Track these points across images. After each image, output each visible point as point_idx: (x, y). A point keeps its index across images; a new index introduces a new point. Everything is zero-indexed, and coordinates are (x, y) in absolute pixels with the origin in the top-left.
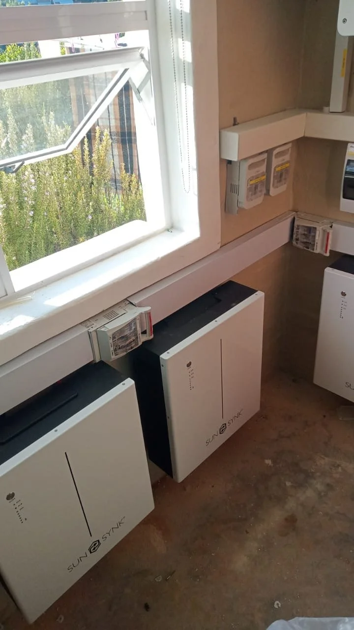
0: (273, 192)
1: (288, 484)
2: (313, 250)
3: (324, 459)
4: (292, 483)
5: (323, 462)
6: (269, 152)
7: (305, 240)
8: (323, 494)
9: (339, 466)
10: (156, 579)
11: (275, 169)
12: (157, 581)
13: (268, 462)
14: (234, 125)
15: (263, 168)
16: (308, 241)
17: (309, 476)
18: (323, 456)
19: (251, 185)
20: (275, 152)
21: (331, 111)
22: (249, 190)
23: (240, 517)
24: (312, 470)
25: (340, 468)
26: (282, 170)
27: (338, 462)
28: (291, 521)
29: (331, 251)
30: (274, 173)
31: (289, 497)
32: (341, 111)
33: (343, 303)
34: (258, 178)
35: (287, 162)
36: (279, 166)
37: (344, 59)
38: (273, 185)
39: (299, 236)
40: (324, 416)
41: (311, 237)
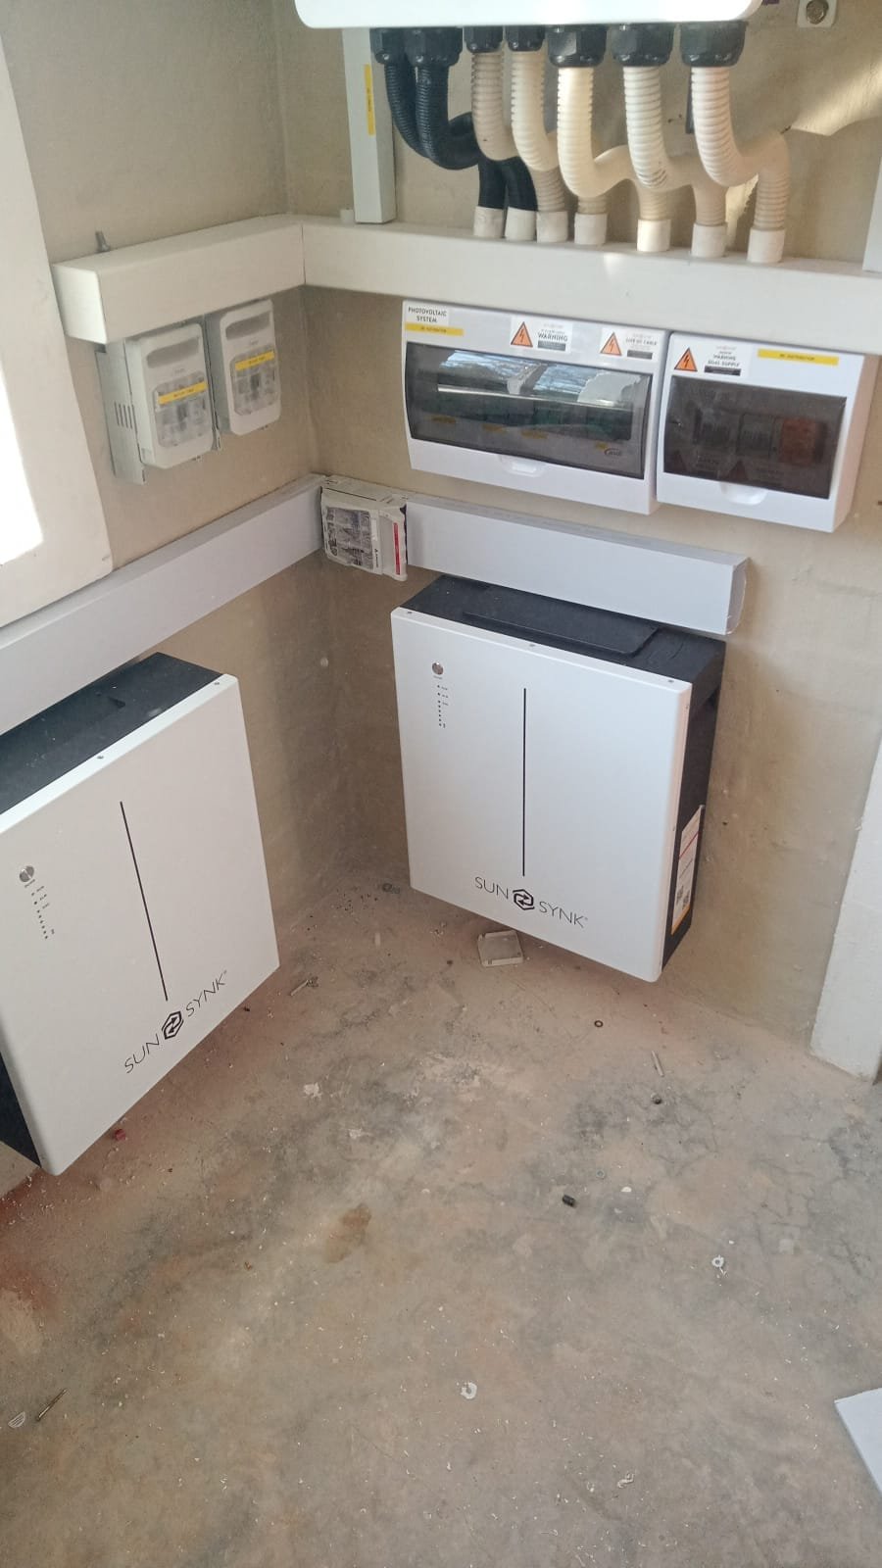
0: (240, 424)
1: (355, 1134)
2: (371, 567)
3: (442, 1062)
4: (364, 1130)
5: (438, 1070)
6: (207, 323)
7: (350, 544)
8: (434, 1145)
9: (475, 1073)
10: (10, 1424)
11: (232, 366)
12: (14, 1426)
13: (312, 1089)
14: (100, 251)
15: (196, 363)
16: (357, 547)
17: (404, 1105)
18: (440, 1057)
19: (162, 406)
20: (226, 322)
21: (357, 220)
22: (163, 419)
23: (232, 1232)
24: (414, 1093)
25: (476, 1078)
26: (254, 369)
27: (473, 1066)
28: (357, 1222)
29: (408, 567)
30: (232, 378)
31: (355, 1166)
32: (381, 221)
33: (440, 690)
34: (182, 387)
35: (267, 349)
36: (242, 358)
37: (368, 91)
38: (237, 406)
39: (335, 536)
40: (450, 963)
41: (361, 537)
